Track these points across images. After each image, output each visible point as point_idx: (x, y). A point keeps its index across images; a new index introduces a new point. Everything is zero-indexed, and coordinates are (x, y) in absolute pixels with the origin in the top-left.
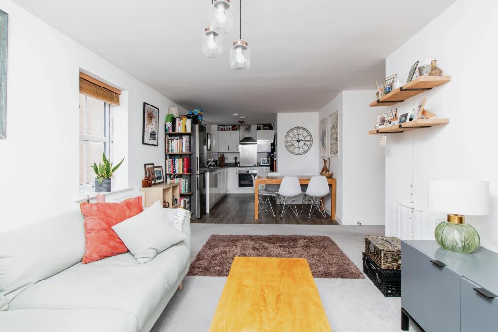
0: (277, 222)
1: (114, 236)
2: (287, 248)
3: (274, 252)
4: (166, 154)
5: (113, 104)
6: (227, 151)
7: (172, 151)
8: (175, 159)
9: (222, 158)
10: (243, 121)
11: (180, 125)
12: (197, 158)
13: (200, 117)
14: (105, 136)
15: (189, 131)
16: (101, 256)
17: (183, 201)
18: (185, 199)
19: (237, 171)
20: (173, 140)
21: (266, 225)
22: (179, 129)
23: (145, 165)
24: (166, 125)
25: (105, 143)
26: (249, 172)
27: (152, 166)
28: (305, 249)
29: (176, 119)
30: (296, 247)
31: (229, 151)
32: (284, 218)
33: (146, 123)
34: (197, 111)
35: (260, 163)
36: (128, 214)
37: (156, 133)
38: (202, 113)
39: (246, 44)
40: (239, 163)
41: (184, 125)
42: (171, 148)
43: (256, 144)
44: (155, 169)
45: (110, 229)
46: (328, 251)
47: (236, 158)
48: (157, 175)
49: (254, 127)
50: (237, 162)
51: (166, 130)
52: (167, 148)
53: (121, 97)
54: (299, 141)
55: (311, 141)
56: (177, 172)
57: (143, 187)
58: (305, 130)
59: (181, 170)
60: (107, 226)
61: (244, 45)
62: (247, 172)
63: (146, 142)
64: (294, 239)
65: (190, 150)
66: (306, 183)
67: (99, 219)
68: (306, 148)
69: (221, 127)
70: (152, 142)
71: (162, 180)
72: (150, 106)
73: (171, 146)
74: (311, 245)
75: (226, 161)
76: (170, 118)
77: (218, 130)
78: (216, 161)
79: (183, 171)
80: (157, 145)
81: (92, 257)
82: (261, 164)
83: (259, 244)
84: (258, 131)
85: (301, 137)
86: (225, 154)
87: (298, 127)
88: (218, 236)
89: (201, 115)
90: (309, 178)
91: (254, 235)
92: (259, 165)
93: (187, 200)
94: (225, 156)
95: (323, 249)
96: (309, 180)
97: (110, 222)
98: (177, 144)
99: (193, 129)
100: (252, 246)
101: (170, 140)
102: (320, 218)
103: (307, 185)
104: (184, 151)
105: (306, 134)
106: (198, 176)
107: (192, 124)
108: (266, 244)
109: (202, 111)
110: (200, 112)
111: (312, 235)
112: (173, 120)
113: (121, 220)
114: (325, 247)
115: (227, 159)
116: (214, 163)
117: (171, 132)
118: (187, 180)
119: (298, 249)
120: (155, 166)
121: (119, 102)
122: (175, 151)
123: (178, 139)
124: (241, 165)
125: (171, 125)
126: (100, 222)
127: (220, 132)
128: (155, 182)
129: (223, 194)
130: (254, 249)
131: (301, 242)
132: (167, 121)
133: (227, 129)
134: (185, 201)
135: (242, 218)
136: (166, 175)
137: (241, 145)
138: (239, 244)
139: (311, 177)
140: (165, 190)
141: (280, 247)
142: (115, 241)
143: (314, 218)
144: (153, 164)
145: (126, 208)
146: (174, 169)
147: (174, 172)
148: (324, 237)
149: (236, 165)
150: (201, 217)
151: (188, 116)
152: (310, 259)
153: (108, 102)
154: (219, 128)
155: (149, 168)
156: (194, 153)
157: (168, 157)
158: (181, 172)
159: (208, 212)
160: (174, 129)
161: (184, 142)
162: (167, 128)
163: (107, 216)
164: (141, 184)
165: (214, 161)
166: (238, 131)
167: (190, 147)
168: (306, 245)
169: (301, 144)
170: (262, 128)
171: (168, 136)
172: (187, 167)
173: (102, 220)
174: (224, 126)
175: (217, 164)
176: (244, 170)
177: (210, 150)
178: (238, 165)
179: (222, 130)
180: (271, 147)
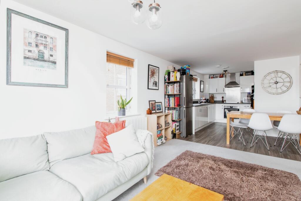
0: (245, 150)
1: (105, 142)
2: (242, 175)
3: (227, 175)
4: (165, 95)
5: (131, 68)
6: (216, 92)
7: (168, 93)
8: (170, 98)
9: (212, 97)
10: (227, 71)
11: (172, 77)
12: (184, 97)
13: (188, 71)
14: (127, 85)
15: (178, 80)
16: (99, 152)
17: (174, 124)
18: (176, 123)
19: (223, 106)
20: (169, 86)
21: (234, 150)
22: (172, 79)
23: (149, 101)
24: (165, 77)
25: (127, 89)
27: (155, 102)
28: (260, 180)
29: (170, 73)
30: (251, 177)
31: (217, 93)
32: (254, 148)
33: (150, 77)
34: (185, 67)
35: (242, 101)
36: (115, 130)
37: (158, 82)
38: (190, 67)
39: (159, 5)
41: (176, 76)
42: (168, 91)
43: (239, 87)
44: (156, 104)
45: (105, 137)
46: (287, 190)
47: (223, 97)
48: (157, 107)
49: (238, 75)
50: (224, 100)
51: (165, 80)
52: (165, 91)
53: (134, 63)
54: (276, 83)
55: (291, 82)
56: (171, 106)
57: (147, 114)
58: (283, 72)
59: (173, 105)
60: (104, 136)
61: (157, 7)
62: (231, 107)
63: (149, 88)
64: (253, 168)
65: (180, 92)
66: (278, 119)
67: (101, 131)
68: (284, 89)
69: (211, 76)
70: (154, 88)
71: (161, 111)
72: (152, 67)
73: (168, 90)
74: (269, 178)
75: (215, 100)
76: (167, 73)
77: (209, 78)
78: (207, 99)
79: (175, 105)
80: (158, 90)
81: (94, 151)
82: (244, 102)
83: (217, 165)
84: (241, 77)
85: (278, 80)
86: (214, 94)
87: (276, 71)
88: (191, 152)
89: (189, 69)
90: (281, 116)
91: (218, 156)
92: (242, 103)
93: (177, 124)
94: (214, 96)
95: (282, 186)
96: (282, 117)
97: (106, 134)
98: (171, 88)
99: (181, 79)
100: (210, 165)
101: (167, 86)
102: (296, 154)
103: (279, 122)
104: (175, 93)
105: (284, 76)
106: (185, 109)
107: (181, 75)
108: (223, 167)
109: (189, 66)
110: (188, 67)
111: (275, 168)
112: (169, 74)
113: (111, 133)
114: (285, 185)
115: (216, 98)
116: (205, 101)
117: (167, 81)
118: (177, 111)
119: (252, 179)
120: (156, 102)
121: (133, 66)
122: (170, 93)
123: (171, 85)
124: (227, 102)
125: (167, 77)
126: (101, 133)
127: (210, 79)
128: (156, 111)
129: (210, 122)
130: (211, 168)
131: (260, 173)
132: (165, 75)
133: (216, 77)
134: (175, 125)
135: (217, 141)
136: (165, 107)
137: (227, 88)
138: (201, 161)
139: (283, 114)
140: (158, 117)
141: (235, 172)
142: (106, 145)
143: (288, 152)
144: (155, 101)
145: (115, 126)
146: (169, 104)
147: (169, 106)
148: (290, 174)
149: (223, 102)
150: (187, 136)
151: (179, 71)
152: (261, 192)
153: (128, 67)
154: (209, 77)
155: (152, 104)
156: (183, 94)
157: (167, 96)
158: (173, 106)
159: (194, 133)
160: (169, 79)
161: (175, 87)
162: (166, 79)
163: (105, 130)
164: (146, 112)
165: (205, 99)
166: (224, 78)
167: (180, 90)
168: (263, 177)
169: (279, 85)
170: (244, 75)
171: (166, 84)
172: (177, 103)
173: (102, 132)
174: (214, 75)
175: (208, 101)
176: (228, 106)
177: (203, 92)
178: (225, 102)
179: (212, 78)
180: (252, 89)
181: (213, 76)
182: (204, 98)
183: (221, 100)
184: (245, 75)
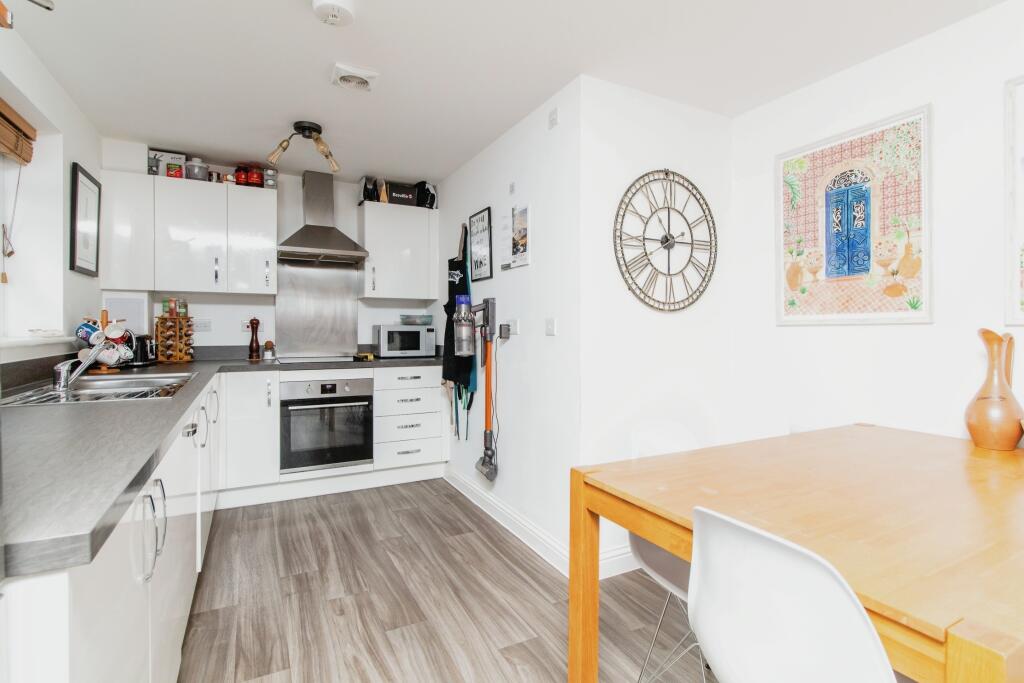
6: (201, 288)
9: (175, 323)
19: (272, 388)
26: (333, 389)
31: (219, 288)
40: (269, 346)
47: (254, 325)
50: (262, 343)
54: (667, 242)
58: (693, 189)
62: (324, 389)
68: (695, 279)
69: (166, 159)
75: (199, 339)
77: (153, 170)
78: (142, 340)
82: (384, 353)
84: (368, 204)
86: (191, 302)
92: (377, 357)
94: (194, 313)
105: (693, 209)
115: (206, 327)
116: (125, 353)
124: (284, 359)
127: (162, 179)
149: (254, 355)
154: (153, 162)
165: (125, 341)
166: (268, 195)
170: (384, 195)
174: (189, 158)
175: (144, 357)
176: (309, 383)
177: (94, 274)
178: (268, 355)
179: (174, 172)
180: (450, 275)
181: (181, 160)
182: (116, 334)
183: (244, 340)
184: (392, 200)
